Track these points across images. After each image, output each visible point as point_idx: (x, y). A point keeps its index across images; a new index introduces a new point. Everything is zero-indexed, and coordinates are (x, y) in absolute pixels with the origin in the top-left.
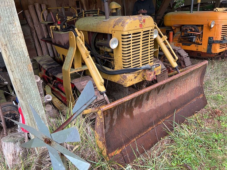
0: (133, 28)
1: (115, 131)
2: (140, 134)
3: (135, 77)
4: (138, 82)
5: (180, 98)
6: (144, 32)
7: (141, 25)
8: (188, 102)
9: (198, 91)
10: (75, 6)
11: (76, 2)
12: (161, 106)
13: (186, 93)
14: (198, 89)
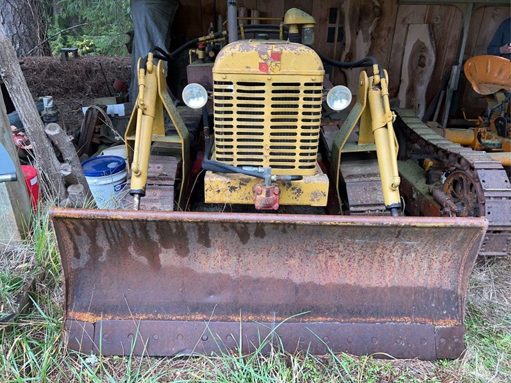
0: (239, 70)
1: (102, 274)
2: (164, 314)
3: (232, 189)
4: (239, 202)
5: (343, 289)
6: (274, 84)
7: (264, 67)
8: (372, 315)
9: (439, 302)
10: (326, 20)
11: (329, 11)
12: (257, 281)
13: (376, 287)
14: (441, 297)
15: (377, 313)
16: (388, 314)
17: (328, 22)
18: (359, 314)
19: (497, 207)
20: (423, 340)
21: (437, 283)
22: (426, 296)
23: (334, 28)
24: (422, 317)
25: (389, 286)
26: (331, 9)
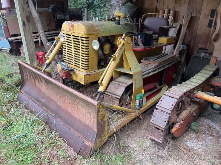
7: (70, 29)
9: (90, 134)
10: (208, 16)
11: (211, 11)
12: (51, 99)
13: (76, 118)
14: (92, 133)
15: (72, 127)
16: (75, 129)
17: (209, 16)
18: (68, 124)
19: (159, 115)
20: (78, 144)
21: (92, 126)
22: (88, 129)
23: (212, 20)
24: (83, 136)
25: (79, 119)
26: (212, 10)
